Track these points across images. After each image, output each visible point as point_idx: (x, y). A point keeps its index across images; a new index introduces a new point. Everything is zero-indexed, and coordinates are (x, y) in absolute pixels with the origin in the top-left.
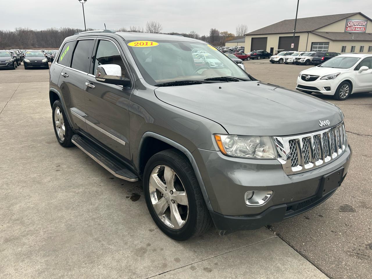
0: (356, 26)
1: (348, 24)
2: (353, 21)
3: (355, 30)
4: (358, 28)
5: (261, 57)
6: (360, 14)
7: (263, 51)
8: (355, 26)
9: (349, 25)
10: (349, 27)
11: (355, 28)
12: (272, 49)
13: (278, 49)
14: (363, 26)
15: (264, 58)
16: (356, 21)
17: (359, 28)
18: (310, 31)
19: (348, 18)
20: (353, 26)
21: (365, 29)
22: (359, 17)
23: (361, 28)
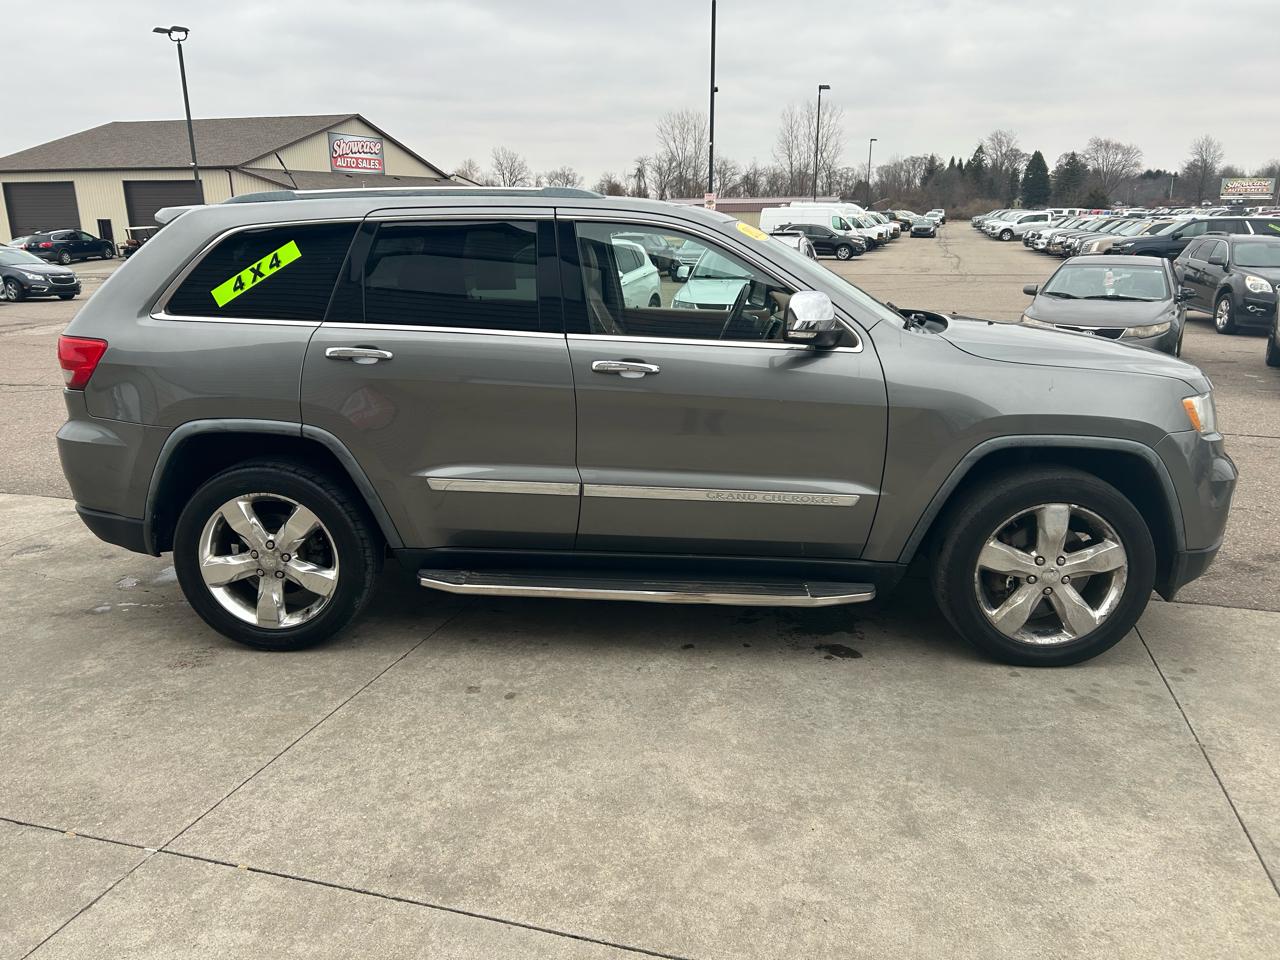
0: (358, 155)
1: (336, 148)
2: (348, 139)
3: (357, 167)
4: (363, 159)
5: (74, 255)
6: (359, 118)
7: (71, 234)
8: (354, 155)
9: (340, 152)
10: (339, 156)
11: (357, 159)
12: (105, 226)
13: (131, 226)
14: (373, 157)
15: (84, 260)
16: (352, 139)
17: (366, 159)
18: (232, 164)
19: (333, 131)
20: (350, 155)
21: (381, 162)
22: (356, 126)
23: (370, 160)
